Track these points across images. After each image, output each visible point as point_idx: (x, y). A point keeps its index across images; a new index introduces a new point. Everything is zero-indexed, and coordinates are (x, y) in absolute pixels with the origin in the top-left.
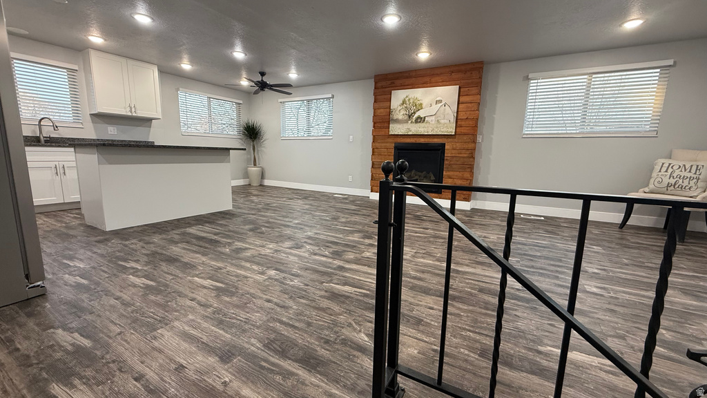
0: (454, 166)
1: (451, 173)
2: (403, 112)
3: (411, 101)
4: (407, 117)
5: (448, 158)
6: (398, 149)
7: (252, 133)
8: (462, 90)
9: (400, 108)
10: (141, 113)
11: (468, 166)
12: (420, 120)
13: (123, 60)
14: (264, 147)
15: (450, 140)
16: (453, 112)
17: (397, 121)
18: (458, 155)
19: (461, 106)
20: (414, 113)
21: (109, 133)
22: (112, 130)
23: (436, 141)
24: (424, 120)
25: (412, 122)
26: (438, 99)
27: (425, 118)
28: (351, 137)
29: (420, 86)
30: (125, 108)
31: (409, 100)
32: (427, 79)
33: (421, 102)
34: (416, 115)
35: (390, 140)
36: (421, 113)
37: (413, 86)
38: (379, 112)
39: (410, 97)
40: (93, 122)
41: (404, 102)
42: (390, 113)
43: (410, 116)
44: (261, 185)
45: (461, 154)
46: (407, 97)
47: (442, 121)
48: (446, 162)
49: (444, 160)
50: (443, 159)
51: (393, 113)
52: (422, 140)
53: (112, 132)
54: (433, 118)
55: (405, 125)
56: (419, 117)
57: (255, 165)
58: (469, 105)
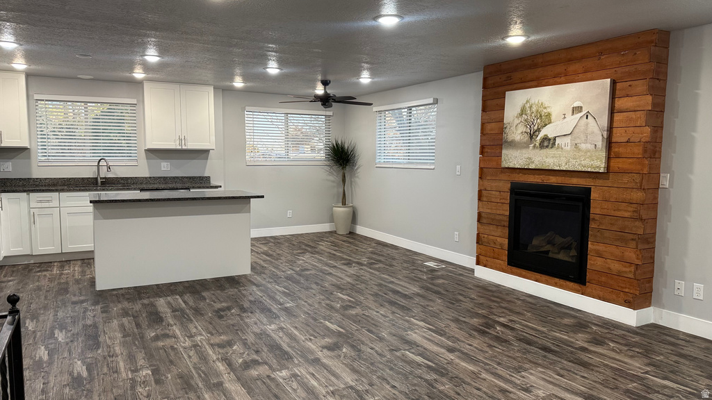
0: (607, 234)
1: (601, 247)
2: (521, 129)
3: (534, 109)
4: (526, 138)
5: (597, 217)
6: (517, 194)
7: (342, 157)
8: (619, 86)
9: (517, 121)
10: (191, 145)
11: (631, 236)
12: (548, 143)
13: (176, 87)
14: (358, 177)
15: (599, 182)
16: (601, 130)
17: (513, 145)
18: (613, 213)
19: (617, 117)
20: (539, 130)
21: (163, 169)
22: (166, 166)
23: (575, 181)
24: (554, 144)
25: (534, 146)
26: (576, 104)
27: (555, 139)
28: (458, 167)
29: (551, 81)
30: (175, 141)
31: (531, 107)
32: (560, 68)
33: (549, 110)
34: (541, 135)
35: (504, 177)
36: (548, 131)
37: (539, 82)
38: (489, 127)
39: (532, 101)
40: (147, 159)
41: (523, 112)
42: (502, 130)
43: (532, 136)
44: (351, 233)
45: (619, 210)
46: (527, 102)
47: (583, 146)
48: (592, 225)
49: (589, 219)
50: (585, 219)
51: (507, 130)
52: (553, 180)
53: (166, 168)
54: (568, 140)
55: (524, 151)
56: (546, 139)
57: (344, 203)
58: (632, 115)
